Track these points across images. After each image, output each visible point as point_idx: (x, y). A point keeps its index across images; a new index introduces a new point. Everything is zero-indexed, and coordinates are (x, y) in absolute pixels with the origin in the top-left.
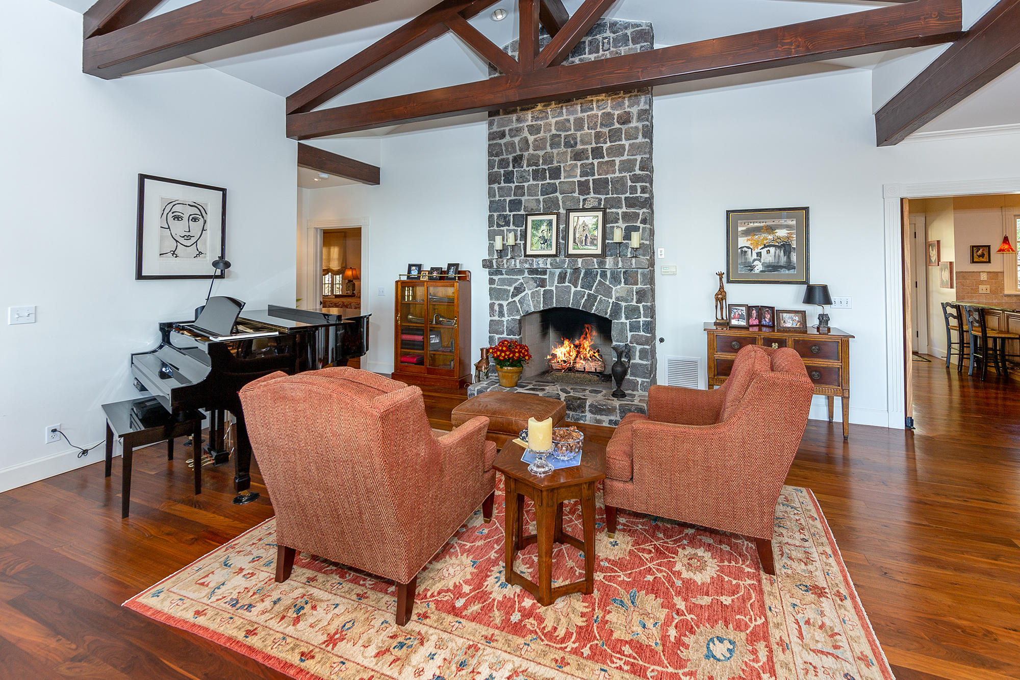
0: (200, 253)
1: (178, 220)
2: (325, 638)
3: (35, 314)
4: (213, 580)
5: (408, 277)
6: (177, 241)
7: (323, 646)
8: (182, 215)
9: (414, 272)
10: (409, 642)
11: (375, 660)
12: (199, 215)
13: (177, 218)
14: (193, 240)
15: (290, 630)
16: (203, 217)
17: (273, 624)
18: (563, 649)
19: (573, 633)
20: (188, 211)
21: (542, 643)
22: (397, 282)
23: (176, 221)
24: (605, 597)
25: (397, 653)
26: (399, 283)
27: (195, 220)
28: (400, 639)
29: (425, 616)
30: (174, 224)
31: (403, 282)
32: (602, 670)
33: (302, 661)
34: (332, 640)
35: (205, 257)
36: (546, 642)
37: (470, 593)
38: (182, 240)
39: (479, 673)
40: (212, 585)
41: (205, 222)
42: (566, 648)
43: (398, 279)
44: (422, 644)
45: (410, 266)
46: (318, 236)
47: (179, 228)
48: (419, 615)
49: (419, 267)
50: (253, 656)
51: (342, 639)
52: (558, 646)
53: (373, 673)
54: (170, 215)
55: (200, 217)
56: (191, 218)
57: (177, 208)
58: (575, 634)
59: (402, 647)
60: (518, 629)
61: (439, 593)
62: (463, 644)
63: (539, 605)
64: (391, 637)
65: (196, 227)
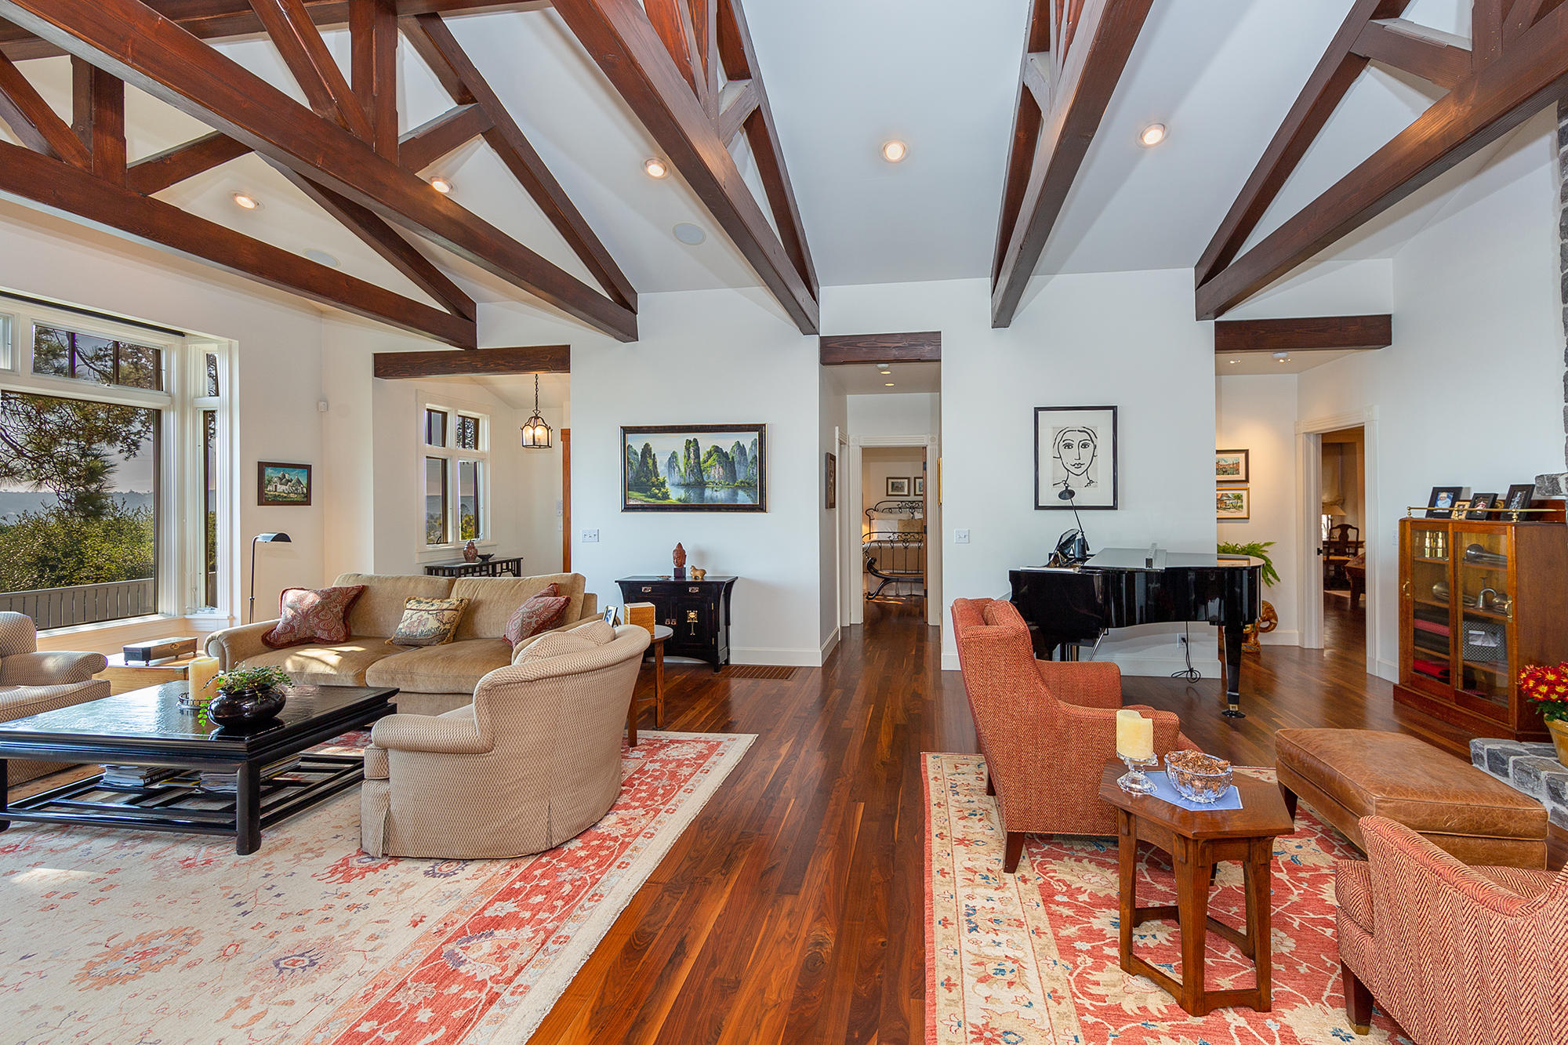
0: (1091, 482)
1: (1069, 448)
2: (961, 837)
3: (968, 536)
4: (964, 769)
5: (1430, 513)
6: (1068, 470)
7: (954, 839)
8: (1072, 442)
9: (1444, 503)
10: (991, 881)
11: (962, 869)
12: (1089, 440)
13: (1068, 446)
14: (1084, 468)
15: (954, 819)
16: (1093, 442)
17: (952, 810)
18: (1074, 995)
19: (1105, 1002)
20: (1077, 438)
21: (1067, 975)
22: (1403, 522)
23: (1067, 450)
24: (1201, 1032)
25: (977, 878)
26: (1408, 523)
27: (1085, 446)
28: (991, 876)
29: (1025, 881)
30: (1064, 452)
31: (1415, 523)
32: (1076, 1037)
33: (937, 836)
34: (961, 841)
35: (1096, 486)
36: (1071, 979)
37: (1081, 902)
38: (1072, 469)
39: (997, 935)
40: (959, 771)
41: (1095, 447)
42: (1078, 998)
43: (1405, 516)
44: (996, 889)
45: (1436, 492)
46: (1312, 446)
47: (1070, 456)
48: (1023, 876)
49: (1456, 493)
50: (926, 815)
51: (966, 845)
52: (1075, 990)
53: (951, 872)
54: (1062, 444)
55: (1090, 442)
56: (1081, 444)
57: (1068, 436)
58: (1105, 1004)
59: (985, 878)
60: (1066, 948)
61: (1058, 881)
62: (1019, 915)
63: (1119, 963)
64: (988, 869)
65: (1086, 454)
